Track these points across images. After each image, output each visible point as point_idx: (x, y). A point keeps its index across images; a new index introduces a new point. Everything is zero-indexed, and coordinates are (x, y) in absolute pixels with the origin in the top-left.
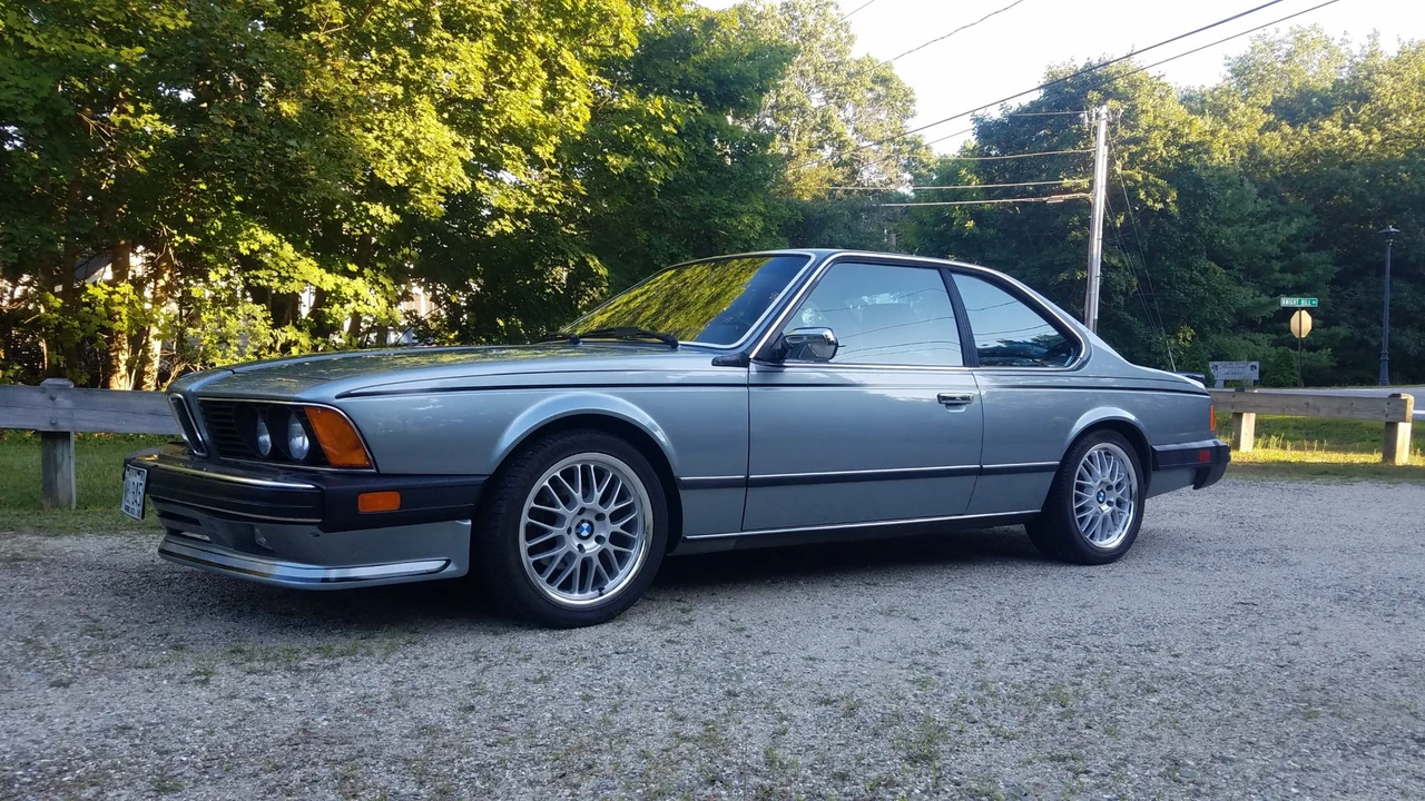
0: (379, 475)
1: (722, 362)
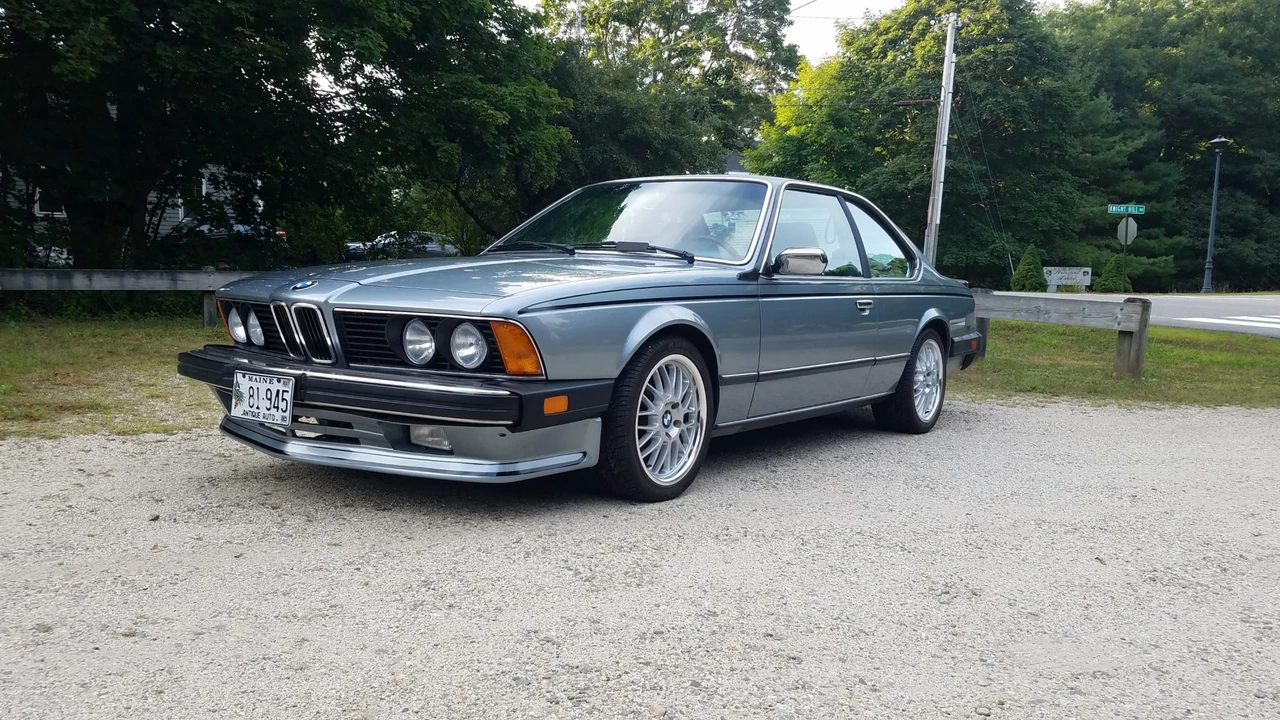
0: (548, 381)
1: (744, 277)
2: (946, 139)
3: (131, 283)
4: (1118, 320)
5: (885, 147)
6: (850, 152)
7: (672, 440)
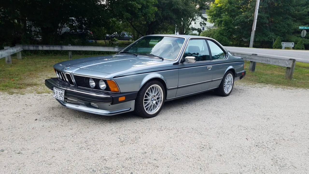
0: (121, 93)
1: (174, 64)
2: (258, 8)
3: (52, 48)
4: (287, 64)
5: (243, 9)
6: (233, 11)
7: (154, 104)
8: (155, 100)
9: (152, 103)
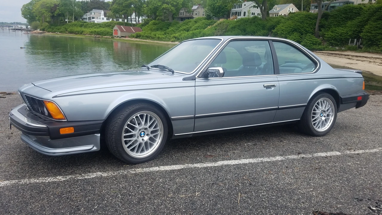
0: (67, 122)
7: (145, 142)
8: (147, 135)
9: (143, 140)
